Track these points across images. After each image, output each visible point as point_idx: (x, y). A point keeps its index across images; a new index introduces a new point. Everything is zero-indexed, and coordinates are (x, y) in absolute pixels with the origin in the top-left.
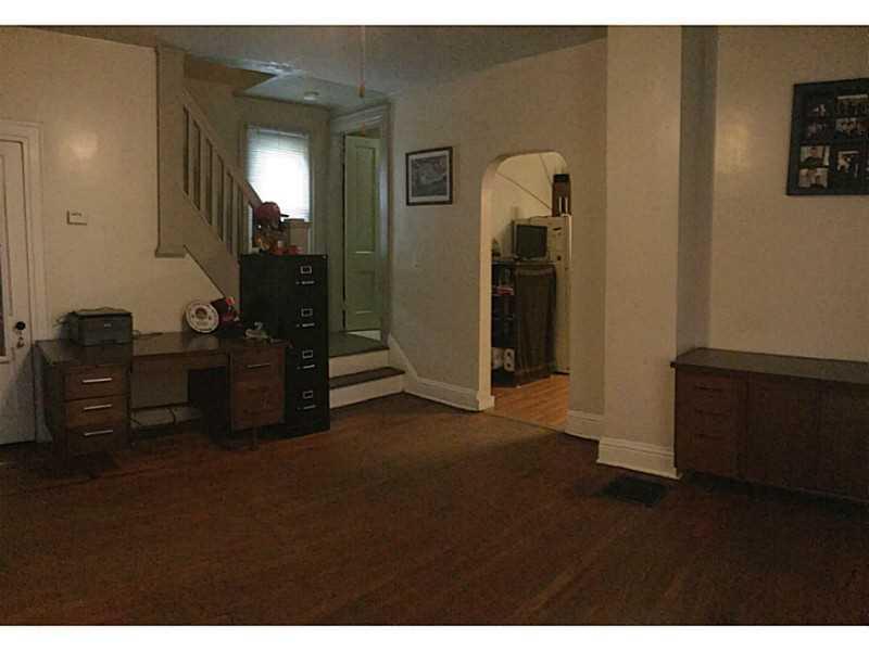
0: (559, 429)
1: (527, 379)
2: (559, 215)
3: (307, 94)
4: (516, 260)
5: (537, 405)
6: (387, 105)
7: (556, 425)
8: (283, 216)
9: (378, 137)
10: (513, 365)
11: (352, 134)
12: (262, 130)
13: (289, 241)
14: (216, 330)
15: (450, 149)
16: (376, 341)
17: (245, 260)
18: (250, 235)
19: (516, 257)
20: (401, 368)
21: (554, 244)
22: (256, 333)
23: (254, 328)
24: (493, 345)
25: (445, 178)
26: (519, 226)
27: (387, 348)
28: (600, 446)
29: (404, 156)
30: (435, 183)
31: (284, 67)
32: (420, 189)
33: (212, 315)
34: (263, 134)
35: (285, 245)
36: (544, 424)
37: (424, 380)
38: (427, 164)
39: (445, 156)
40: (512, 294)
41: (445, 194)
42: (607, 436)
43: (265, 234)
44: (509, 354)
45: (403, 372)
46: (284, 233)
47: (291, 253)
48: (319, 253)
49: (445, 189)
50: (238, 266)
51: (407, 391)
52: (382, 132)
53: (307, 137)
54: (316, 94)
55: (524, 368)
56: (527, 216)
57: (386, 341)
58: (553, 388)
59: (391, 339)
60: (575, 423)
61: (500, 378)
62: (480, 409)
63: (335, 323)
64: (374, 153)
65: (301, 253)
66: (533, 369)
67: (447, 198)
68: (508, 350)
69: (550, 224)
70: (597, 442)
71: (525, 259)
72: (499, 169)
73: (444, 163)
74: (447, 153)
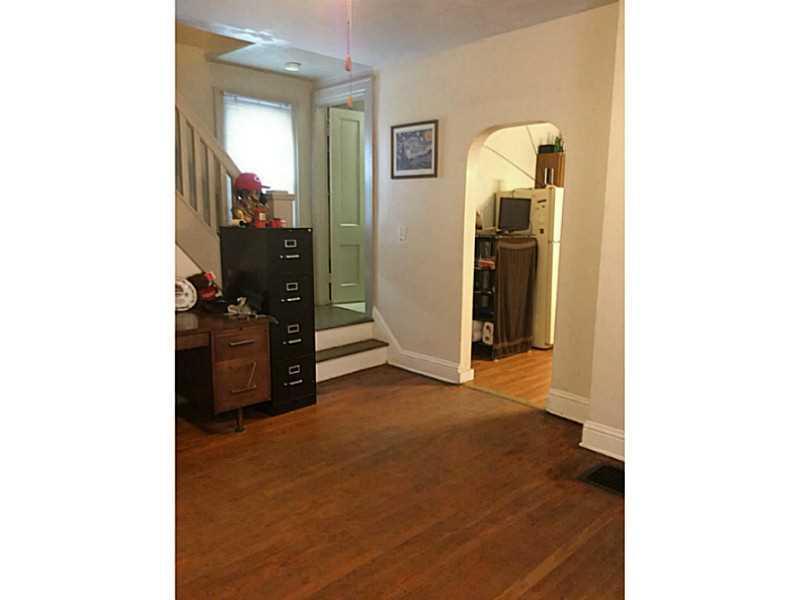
0: (540, 406)
1: (505, 353)
2: (544, 187)
3: (288, 64)
4: (499, 233)
5: (513, 381)
6: (372, 77)
7: (535, 402)
8: (265, 187)
9: (363, 110)
10: (492, 338)
11: (337, 106)
12: (239, 98)
13: (272, 213)
14: (193, 308)
15: (435, 122)
16: (360, 313)
17: (225, 233)
18: (230, 206)
19: (498, 230)
20: (385, 341)
21: (537, 217)
22: (239, 309)
23: (237, 304)
24: (474, 318)
25: (430, 151)
26: (502, 199)
27: (372, 321)
28: (584, 429)
29: (390, 130)
30: (420, 156)
31: (262, 36)
32: (405, 163)
33: (189, 292)
34: (240, 102)
35: (268, 218)
36: (524, 401)
37: (406, 352)
38: (413, 138)
39: (431, 130)
40: (493, 267)
41: (430, 167)
42: (590, 419)
43: (245, 206)
44: (488, 327)
45: (387, 345)
46: (267, 205)
47: (274, 226)
48: (304, 227)
49: (430, 163)
50: (218, 239)
51: (390, 363)
52: (368, 105)
53: (289, 107)
54: (299, 64)
55: (503, 341)
56: (511, 189)
57: (371, 314)
58: (532, 364)
59: (376, 313)
60: (557, 402)
61: (480, 351)
62: (461, 381)
63: (321, 296)
64: (359, 126)
65: (284, 226)
66: (512, 344)
67: (431, 171)
68: (486, 324)
69: (534, 196)
70: (581, 425)
71: (507, 232)
72: (486, 144)
73: (430, 137)
74: (432, 126)
